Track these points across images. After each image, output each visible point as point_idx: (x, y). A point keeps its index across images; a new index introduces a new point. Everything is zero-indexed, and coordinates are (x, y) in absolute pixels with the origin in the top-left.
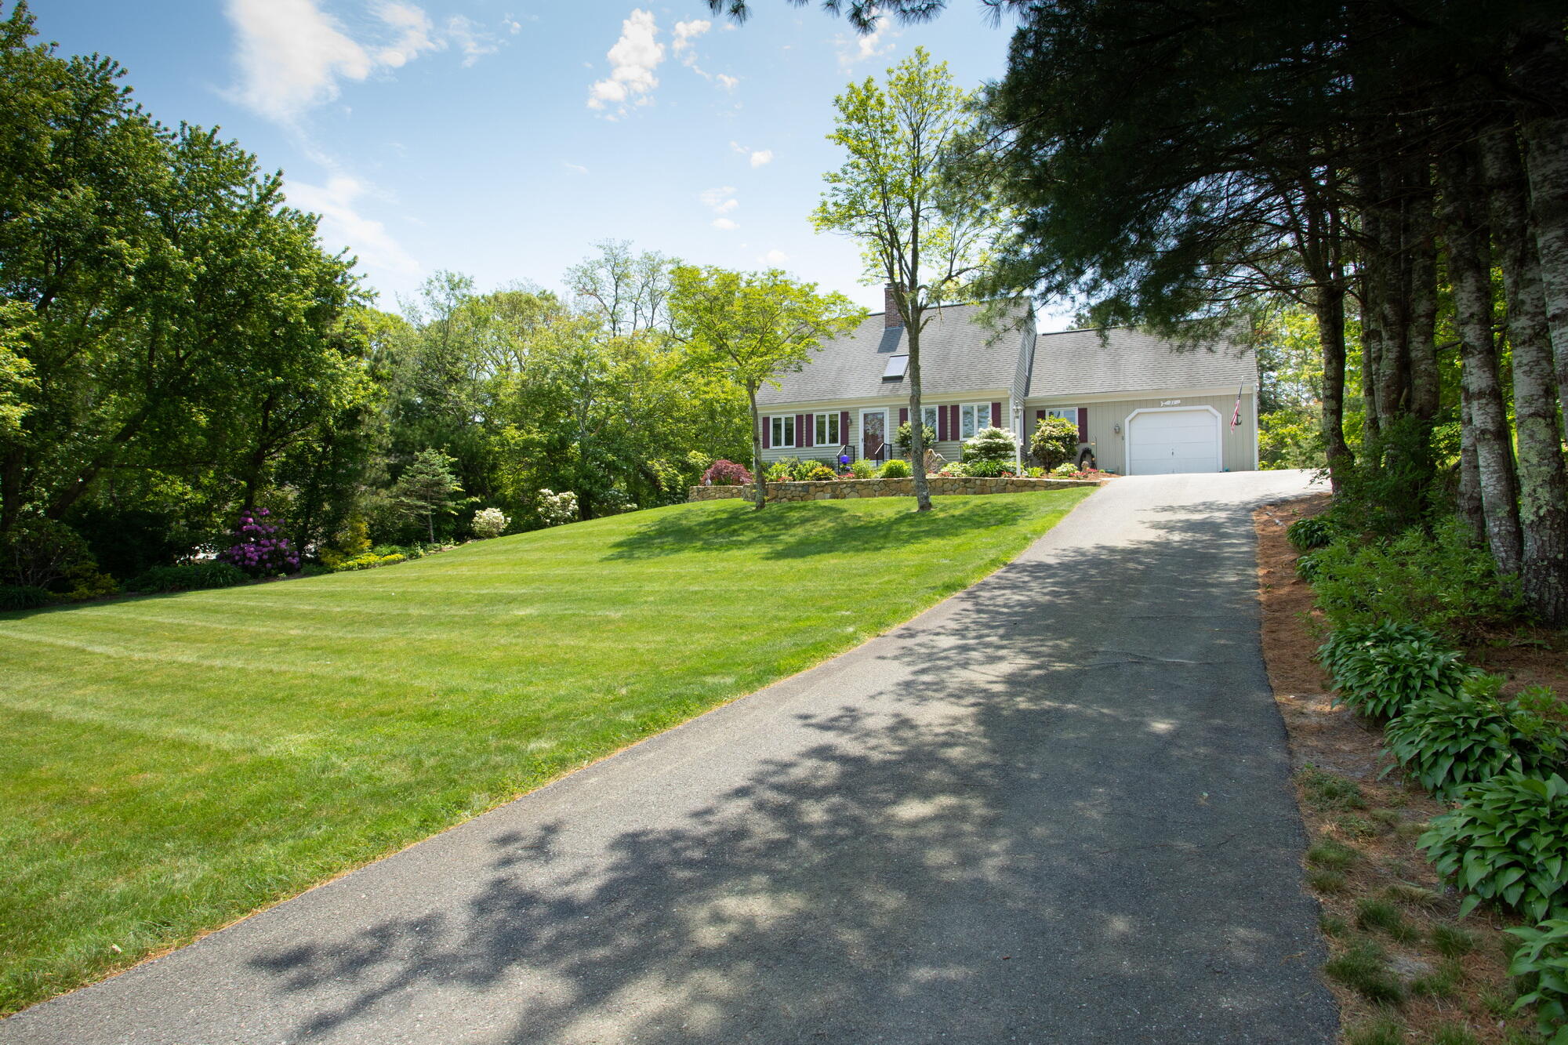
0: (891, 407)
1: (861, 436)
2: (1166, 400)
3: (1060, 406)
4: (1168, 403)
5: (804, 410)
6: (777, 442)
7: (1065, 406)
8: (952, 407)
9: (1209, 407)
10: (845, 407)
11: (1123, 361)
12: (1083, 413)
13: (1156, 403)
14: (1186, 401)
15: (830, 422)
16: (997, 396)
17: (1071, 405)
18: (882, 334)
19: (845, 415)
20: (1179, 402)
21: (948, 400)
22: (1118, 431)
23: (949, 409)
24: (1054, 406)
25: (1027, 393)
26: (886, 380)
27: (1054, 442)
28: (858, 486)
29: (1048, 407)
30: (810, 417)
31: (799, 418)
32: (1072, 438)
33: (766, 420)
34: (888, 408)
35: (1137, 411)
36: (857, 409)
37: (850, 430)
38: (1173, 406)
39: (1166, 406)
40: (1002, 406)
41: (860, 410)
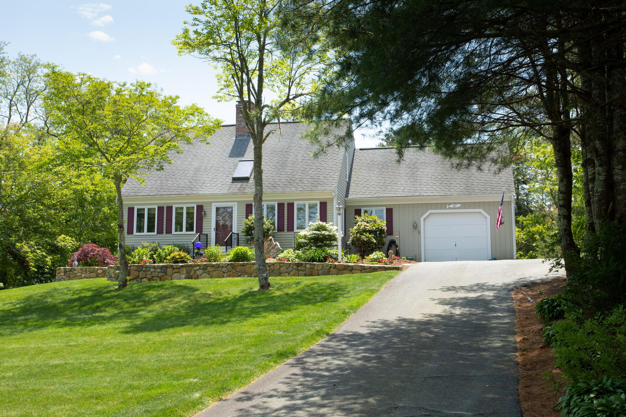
0: (239, 202)
1: (213, 225)
2: (450, 204)
3: (372, 206)
4: (452, 206)
5: (165, 203)
6: (140, 229)
7: (376, 206)
8: (288, 204)
9: (481, 210)
10: (200, 201)
11: (419, 173)
12: (389, 212)
13: (443, 206)
14: (465, 205)
15: (187, 213)
16: (324, 197)
17: (381, 206)
18: (232, 142)
19: (200, 208)
20: (459, 205)
21: (285, 198)
22: (416, 226)
23: (286, 206)
24: (367, 206)
25: (347, 195)
26: (235, 180)
27: (368, 235)
28: (209, 269)
29: (363, 206)
30: (170, 209)
31: (161, 209)
32: (382, 231)
33: (131, 210)
34: (236, 203)
35: (430, 211)
36: (211, 203)
37: (204, 220)
38: (455, 208)
39: (451, 208)
40: (328, 204)
41: (213, 204)
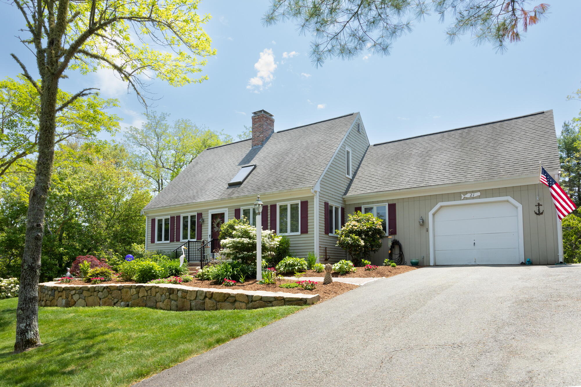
0: (229, 208)
1: (210, 233)
2: (466, 193)
3: (373, 203)
4: (468, 196)
5: (174, 213)
6: (160, 239)
7: (378, 202)
8: (271, 206)
9: (509, 198)
10: (200, 209)
12: (392, 207)
13: (456, 196)
14: (485, 193)
15: (191, 221)
16: (304, 195)
17: (383, 202)
18: (248, 152)
19: (200, 215)
20: (479, 194)
21: (269, 200)
22: (423, 223)
23: (269, 208)
24: (368, 203)
25: (345, 194)
26: (231, 185)
27: (354, 236)
29: (364, 203)
30: (178, 217)
31: (173, 218)
32: (377, 232)
33: (153, 221)
34: (227, 209)
35: (440, 204)
36: (207, 210)
37: (203, 228)
38: (473, 198)
39: (467, 199)
40: (309, 204)
41: (210, 211)
